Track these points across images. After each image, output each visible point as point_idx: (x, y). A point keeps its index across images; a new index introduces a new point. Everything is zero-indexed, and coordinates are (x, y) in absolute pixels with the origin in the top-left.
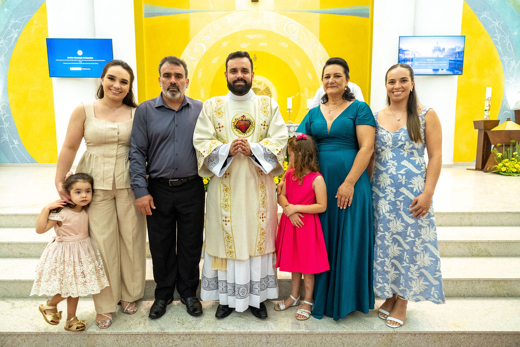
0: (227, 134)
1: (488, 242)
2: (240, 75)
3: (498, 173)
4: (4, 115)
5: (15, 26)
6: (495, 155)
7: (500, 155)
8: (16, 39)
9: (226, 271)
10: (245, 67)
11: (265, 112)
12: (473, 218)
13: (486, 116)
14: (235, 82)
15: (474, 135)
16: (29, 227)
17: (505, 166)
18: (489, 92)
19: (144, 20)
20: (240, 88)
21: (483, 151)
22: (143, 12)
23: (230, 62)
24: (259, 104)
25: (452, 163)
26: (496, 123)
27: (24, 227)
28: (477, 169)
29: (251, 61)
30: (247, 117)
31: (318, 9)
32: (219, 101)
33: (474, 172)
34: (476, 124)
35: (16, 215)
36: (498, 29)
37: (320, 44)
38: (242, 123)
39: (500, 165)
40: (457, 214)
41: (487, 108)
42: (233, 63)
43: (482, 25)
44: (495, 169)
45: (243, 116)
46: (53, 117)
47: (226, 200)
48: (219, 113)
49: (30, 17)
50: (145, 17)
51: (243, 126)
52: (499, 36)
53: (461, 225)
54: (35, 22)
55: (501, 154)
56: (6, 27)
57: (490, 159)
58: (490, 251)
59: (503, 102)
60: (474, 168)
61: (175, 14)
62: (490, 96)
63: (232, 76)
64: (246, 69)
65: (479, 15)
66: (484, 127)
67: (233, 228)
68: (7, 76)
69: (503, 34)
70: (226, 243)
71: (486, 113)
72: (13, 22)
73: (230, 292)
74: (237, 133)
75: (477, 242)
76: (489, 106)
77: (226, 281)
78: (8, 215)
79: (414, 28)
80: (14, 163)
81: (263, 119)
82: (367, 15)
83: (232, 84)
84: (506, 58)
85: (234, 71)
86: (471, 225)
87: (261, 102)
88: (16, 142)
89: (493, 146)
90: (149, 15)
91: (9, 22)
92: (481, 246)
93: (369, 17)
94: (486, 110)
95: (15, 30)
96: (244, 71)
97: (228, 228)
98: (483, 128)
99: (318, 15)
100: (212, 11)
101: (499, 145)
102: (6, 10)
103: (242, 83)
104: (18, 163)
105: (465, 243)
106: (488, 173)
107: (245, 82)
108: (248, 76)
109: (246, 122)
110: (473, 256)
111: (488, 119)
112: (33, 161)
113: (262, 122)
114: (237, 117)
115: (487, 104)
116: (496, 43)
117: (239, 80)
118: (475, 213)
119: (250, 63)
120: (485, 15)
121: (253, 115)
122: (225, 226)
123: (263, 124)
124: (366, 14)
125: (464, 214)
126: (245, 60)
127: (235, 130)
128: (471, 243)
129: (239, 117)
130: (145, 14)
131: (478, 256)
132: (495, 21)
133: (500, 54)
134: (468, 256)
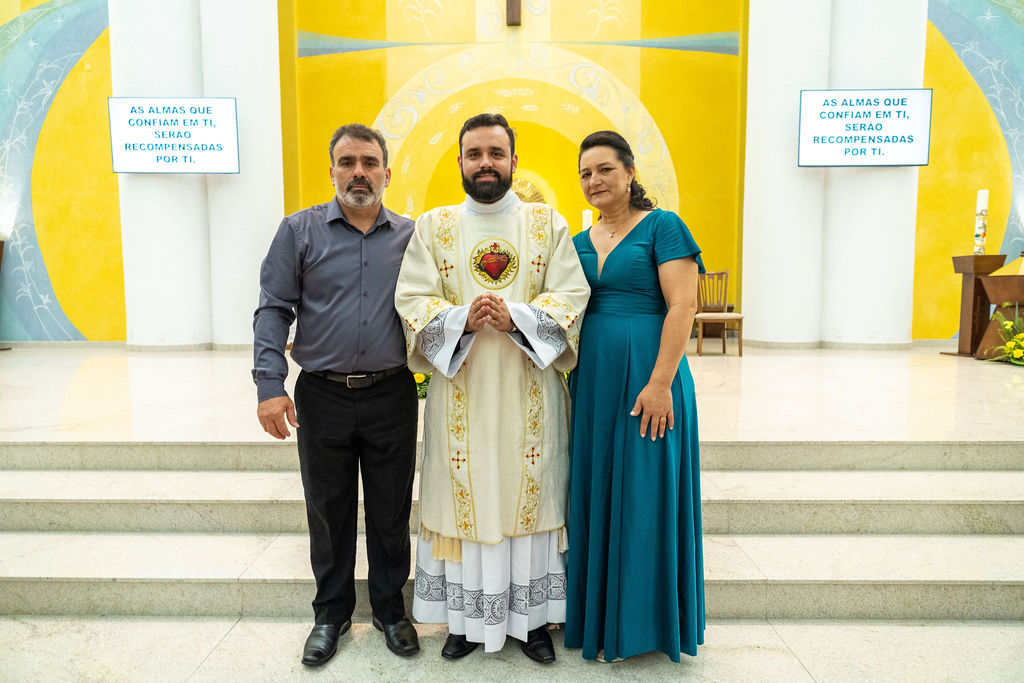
0: (460, 283)
1: (1007, 505)
2: (486, 161)
3: (1007, 361)
4: (23, 246)
5: (48, 75)
6: (1001, 326)
7: (1009, 325)
8: (51, 100)
9: (460, 563)
10: (497, 145)
11: (540, 236)
12: (971, 453)
13: (977, 248)
14: (476, 176)
15: (954, 285)
16: (69, 469)
17: (1020, 347)
18: (982, 200)
19: (298, 61)
20: (487, 187)
21: (974, 318)
22: (296, 47)
23: (468, 134)
24: (528, 220)
25: (911, 342)
26: (1000, 261)
27: (59, 469)
28: (961, 353)
29: (510, 133)
30: (503, 248)
31: (637, 37)
32: (446, 215)
33: (956, 358)
34: (959, 263)
35: (43, 445)
36: (997, 74)
37: (641, 106)
38: (493, 260)
39: (1011, 344)
40: (937, 444)
41: (981, 232)
42: (474, 138)
43: (964, 68)
44: (1001, 352)
45: (495, 246)
46: (119, 249)
47: (459, 418)
48: (446, 240)
49: (79, 57)
50: (300, 56)
51: (495, 265)
52: (999, 89)
53: (945, 469)
54: (88, 67)
55: (1011, 323)
56: (32, 76)
57: (989, 332)
58: (1010, 523)
59: (1010, 220)
60: (956, 350)
61: (359, 50)
62: (986, 208)
63: (471, 165)
64: (499, 149)
65: (959, 49)
66: (975, 268)
67: (472, 475)
68: (31, 172)
69: (1006, 84)
70: (458, 506)
71: (978, 242)
72: (44, 66)
73: (470, 609)
74: (481, 279)
75: (982, 505)
76: (985, 226)
77: (460, 586)
78: (27, 445)
79: (829, 74)
80: (40, 339)
81: (534, 249)
82: (732, 50)
83: (471, 179)
84: (1014, 133)
85: (475, 153)
86: (966, 468)
87: (531, 217)
88: (45, 300)
89: (993, 307)
90: (307, 52)
91: (36, 66)
92: (990, 512)
93: (737, 54)
94: (977, 236)
95: (48, 81)
96: (495, 152)
97: (461, 474)
98: (972, 270)
99: (638, 50)
100: (430, 44)
101: (1006, 304)
102: (32, 44)
103: (490, 178)
104: (48, 339)
105: (957, 505)
106: (985, 361)
107: (497, 175)
108: (503, 164)
109: (501, 258)
110: (974, 532)
111: (982, 253)
112: (78, 336)
113: (534, 257)
114: (482, 247)
115: (979, 223)
116: (994, 102)
117: (485, 171)
118: (974, 444)
119: (507, 137)
120: (971, 47)
121: (514, 241)
122: (456, 470)
123: (536, 262)
124: (732, 48)
125: (949, 445)
126: (498, 130)
127: (476, 273)
128: (969, 505)
129: (486, 247)
130: (299, 50)
131: (984, 532)
132: (991, 59)
133: (1002, 124)
134: (964, 533)
